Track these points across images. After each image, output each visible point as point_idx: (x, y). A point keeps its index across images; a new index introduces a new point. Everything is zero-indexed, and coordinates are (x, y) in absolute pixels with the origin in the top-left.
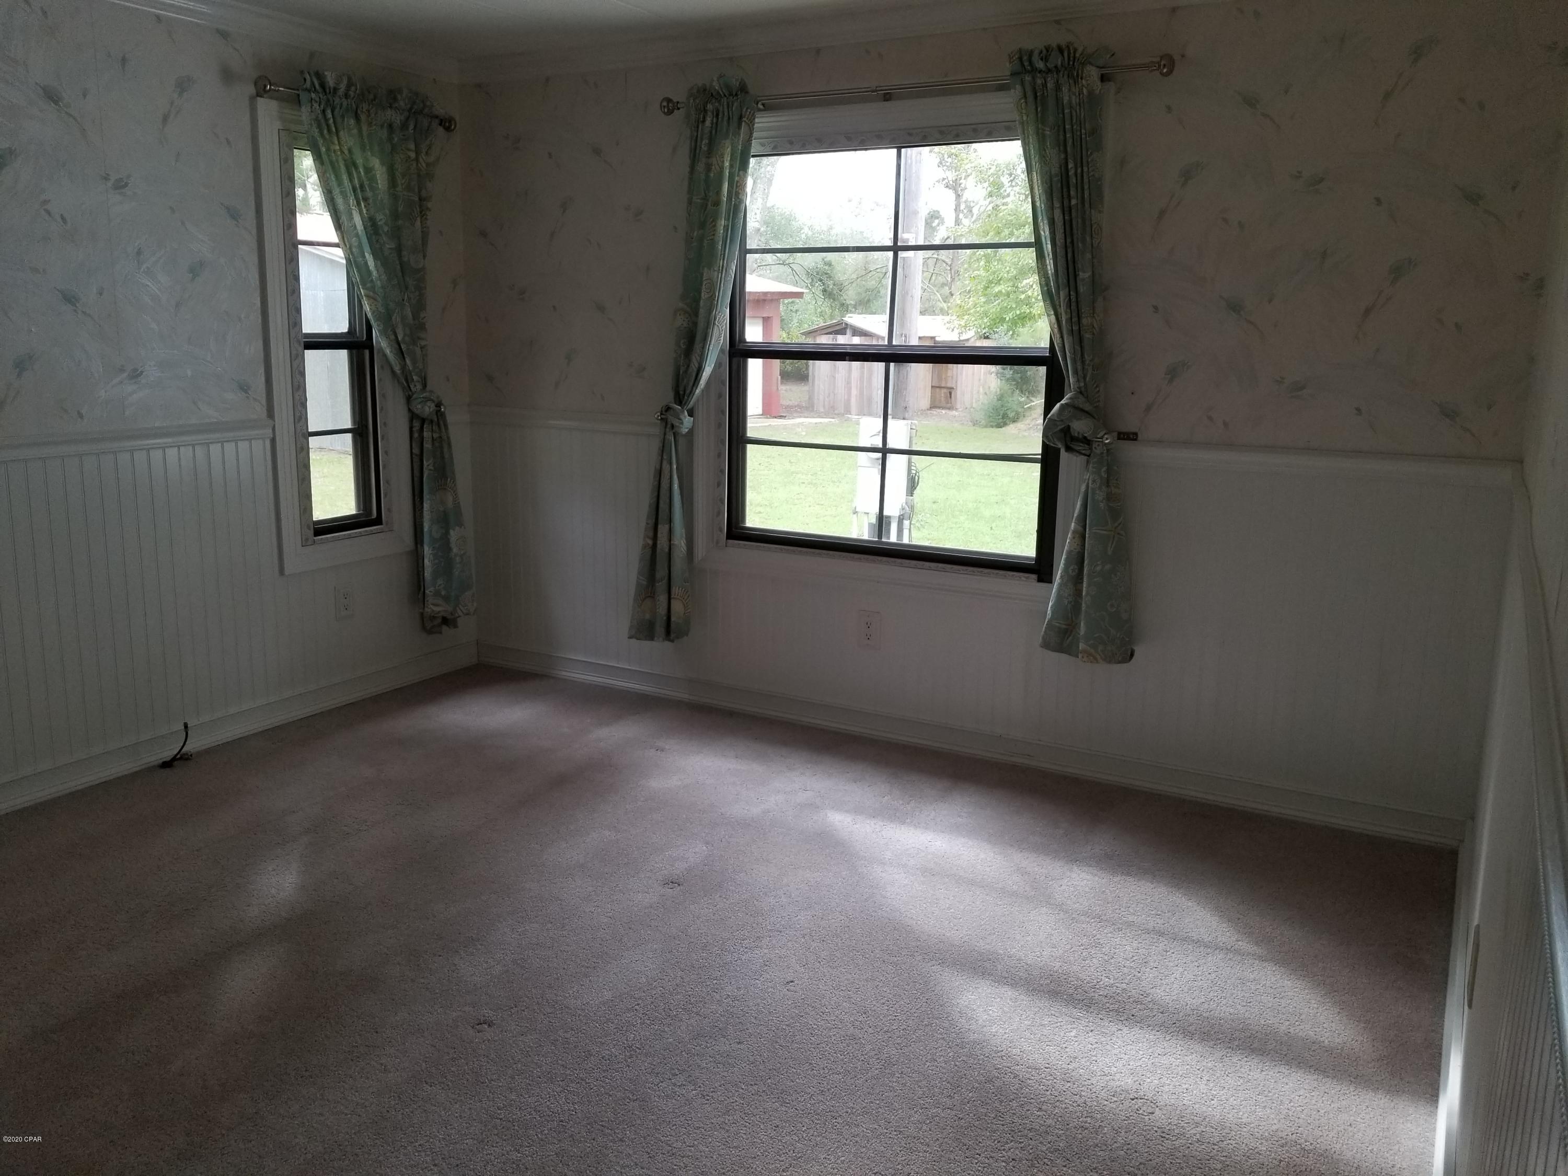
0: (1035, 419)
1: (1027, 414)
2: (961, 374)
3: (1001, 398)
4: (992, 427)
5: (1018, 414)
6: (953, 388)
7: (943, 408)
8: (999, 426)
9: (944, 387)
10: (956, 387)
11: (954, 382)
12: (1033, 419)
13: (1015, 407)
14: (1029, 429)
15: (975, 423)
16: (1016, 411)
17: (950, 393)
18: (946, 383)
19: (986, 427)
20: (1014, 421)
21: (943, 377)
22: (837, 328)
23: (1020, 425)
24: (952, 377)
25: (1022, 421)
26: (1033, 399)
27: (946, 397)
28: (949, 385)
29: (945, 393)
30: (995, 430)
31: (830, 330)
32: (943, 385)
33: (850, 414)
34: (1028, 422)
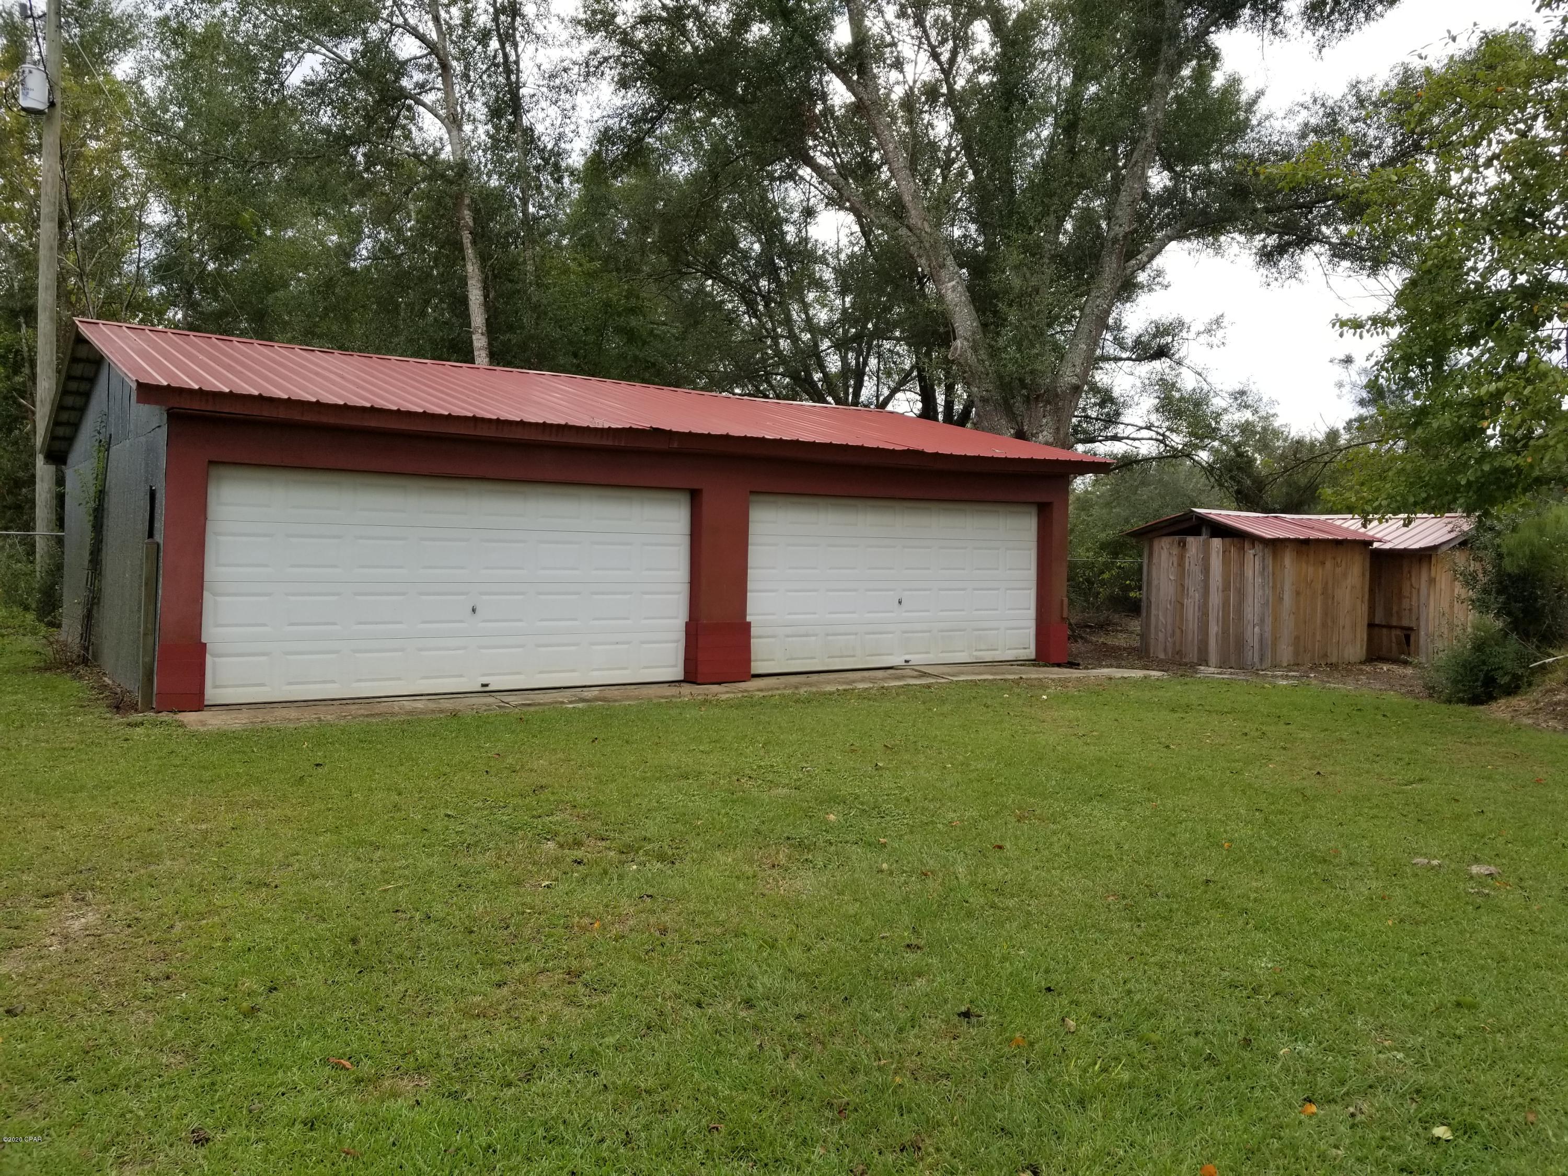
0: (1551, 690)
1: (1537, 679)
2: (1427, 606)
3: (1479, 646)
4: (1461, 701)
5: (1516, 678)
6: (1411, 629)
7: (1395, 661)
8: (1476, 700)
9: (1396, 627)
10: (1418, 626)
11: (1414, 618)
12: (1547, 692)
13: (1509, 665)
14: (1536, 711)
15: (1431, 691)
16: (1514, 674)
17: (1408, 638)
18: (1400, 618)
19: (1449, 701)
20: (1512, 690)
21: (1395, 609)
22: (1186, 525)
23: (1519, 702)
24: (1410, 610)
25: (1526, 693)
26: (1550, 651)
27: (1399, 643)
28: (1405, 623)
29: (1397, 636)
30: (1461, 708)
31: (1173, 529)
32: (1394, 624)
33: (1208, 665)
34: (1536, 694)
